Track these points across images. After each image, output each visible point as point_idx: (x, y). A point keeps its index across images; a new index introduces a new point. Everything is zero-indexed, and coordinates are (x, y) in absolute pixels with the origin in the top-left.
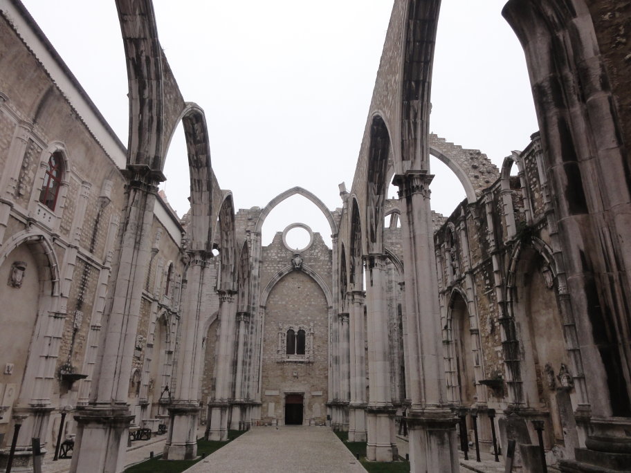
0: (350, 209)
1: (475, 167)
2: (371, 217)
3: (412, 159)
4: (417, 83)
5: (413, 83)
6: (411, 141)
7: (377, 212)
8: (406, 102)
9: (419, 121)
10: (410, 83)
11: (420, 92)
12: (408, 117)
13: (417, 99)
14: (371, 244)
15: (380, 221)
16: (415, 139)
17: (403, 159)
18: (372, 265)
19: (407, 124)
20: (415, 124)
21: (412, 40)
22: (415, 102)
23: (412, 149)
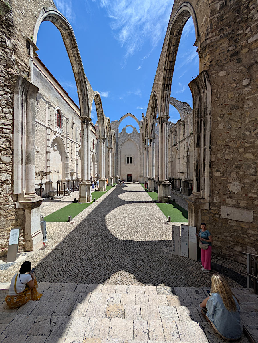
0: (145, 122)
1: (184, 108)
2: (151, 127)
3: (163, 112)
4: (167, 85)
5: (166, 85)
6: (164, 106)
7: (153, 125)
8: (163, 92)
9: (166, 99)
10: (165, 85)
11: (168, 88)
12: (163, 97)
13: (166, 91)
14: (151, 135)
15: (154, 128)
16: (165, 105)
17: (161, 112)
18: (151, 141)
19: (163, 100)
20: (165, 100)
21: (166, 69)
22: (166, 92)
23: (164, 109)
